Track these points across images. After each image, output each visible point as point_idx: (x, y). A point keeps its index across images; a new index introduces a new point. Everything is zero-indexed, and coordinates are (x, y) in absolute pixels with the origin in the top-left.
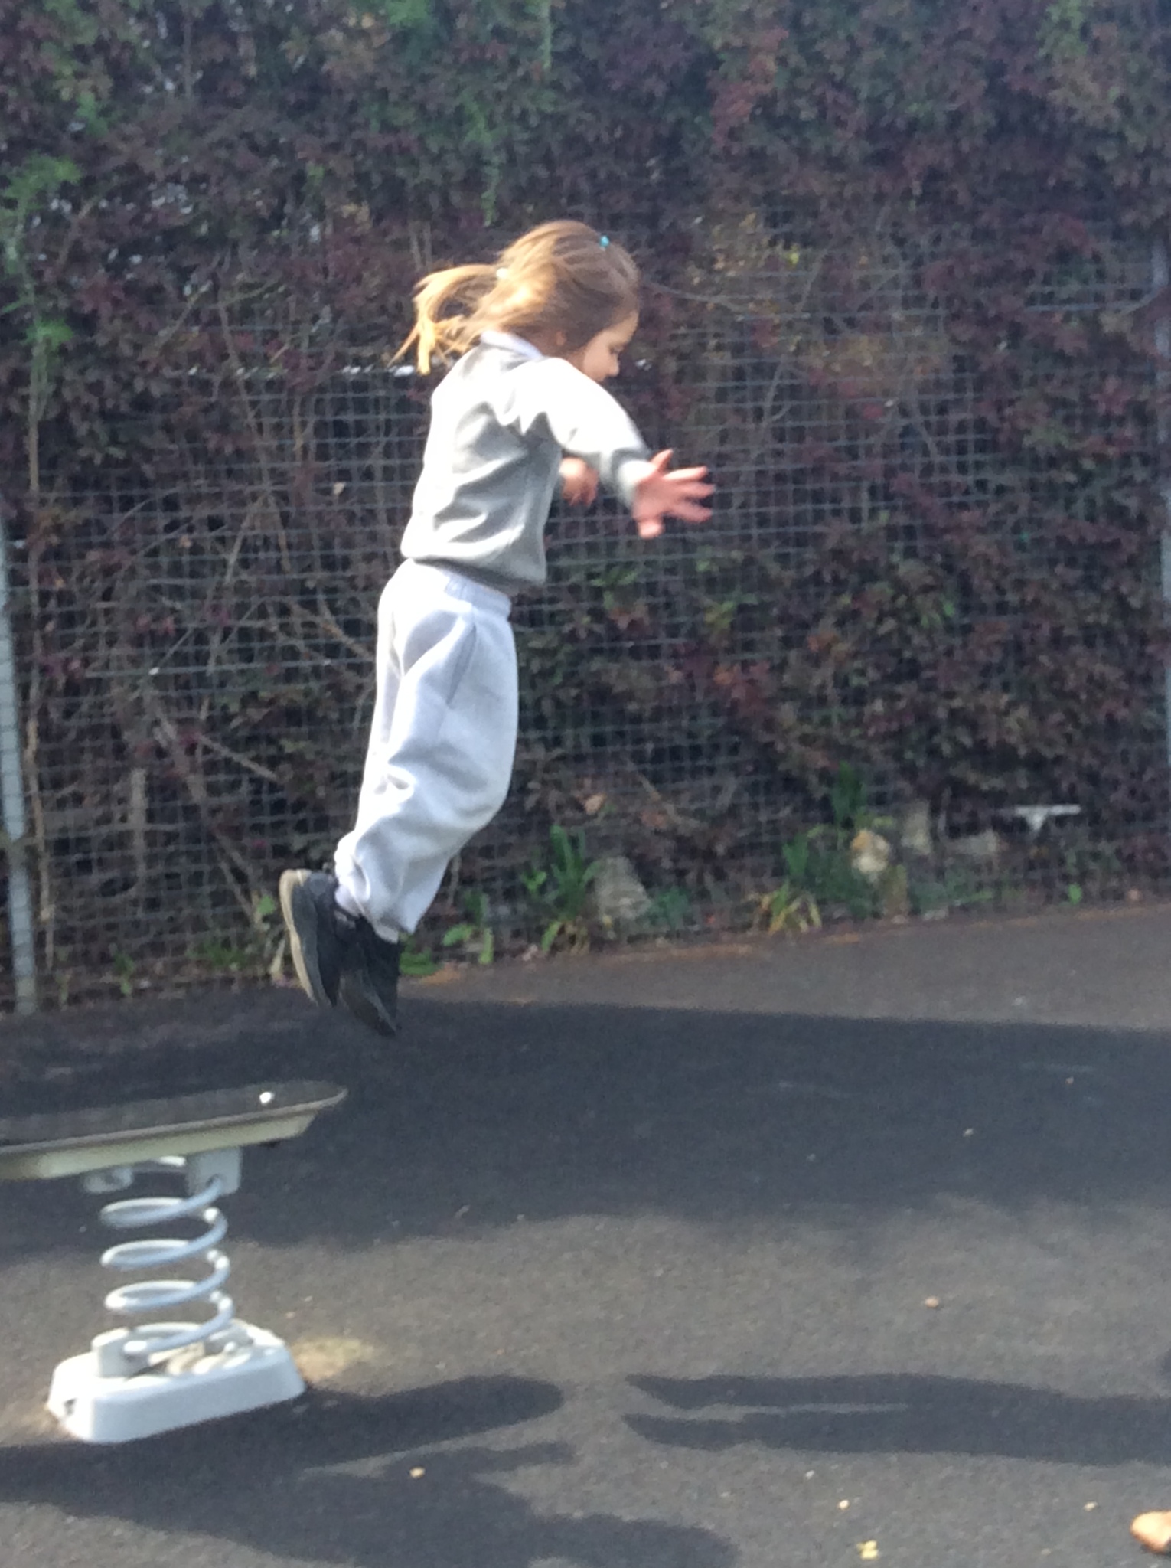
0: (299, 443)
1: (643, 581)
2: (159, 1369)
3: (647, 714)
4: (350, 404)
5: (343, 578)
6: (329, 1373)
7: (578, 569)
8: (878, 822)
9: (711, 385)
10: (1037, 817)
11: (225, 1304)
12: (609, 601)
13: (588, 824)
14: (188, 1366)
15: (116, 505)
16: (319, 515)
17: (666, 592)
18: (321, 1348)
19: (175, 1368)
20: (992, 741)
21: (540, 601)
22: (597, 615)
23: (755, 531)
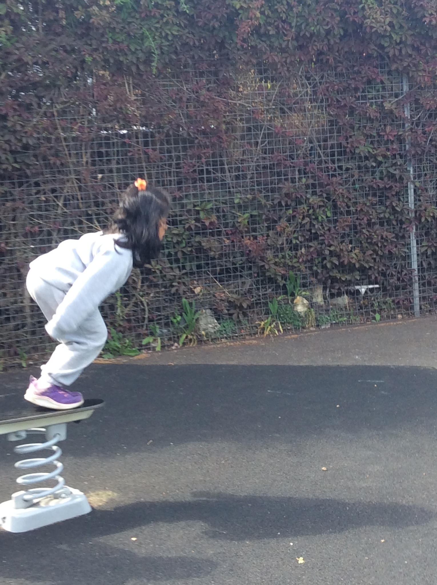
0: (85, 160)
1: (215, 207)
2: (36, 505)
3: (217, 257)
4: (103, 144)
5: (102, 210)
6: (100, 504)
7: (190, 203)
8: (304, 293)
9: (238, 134)
10: (363, 289)
11: (61, 479)
12: (202, 215)
13: (196, 298)
14: (47, 503)
15: (17, 185)
16: (92, 187)
17: (223, 211)
18: (98, 495)
19: (42, 504)
20: (346, 263)
21: (176, 216)
22: (197, 220)
23: (256, 187)
